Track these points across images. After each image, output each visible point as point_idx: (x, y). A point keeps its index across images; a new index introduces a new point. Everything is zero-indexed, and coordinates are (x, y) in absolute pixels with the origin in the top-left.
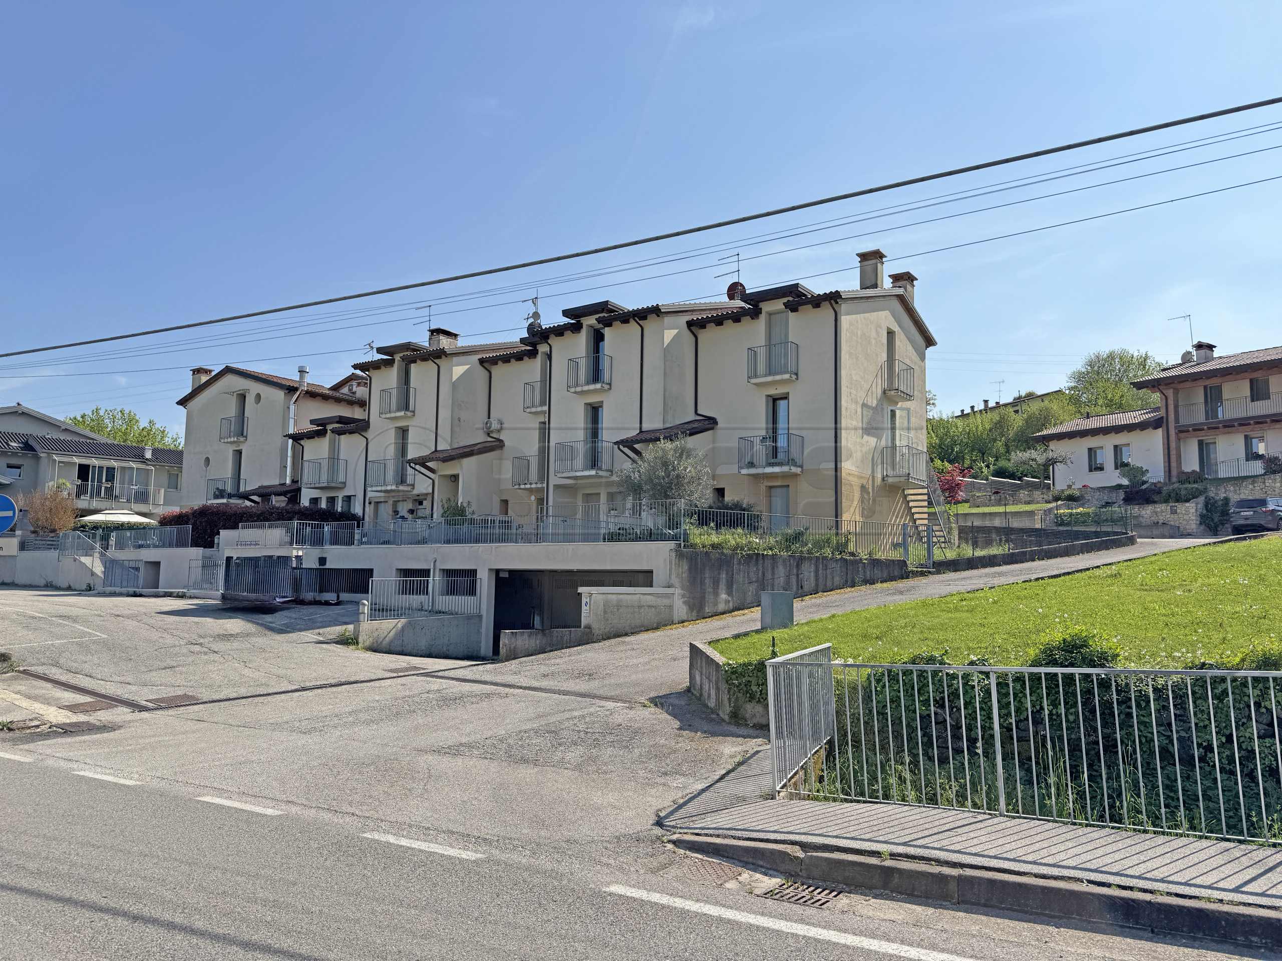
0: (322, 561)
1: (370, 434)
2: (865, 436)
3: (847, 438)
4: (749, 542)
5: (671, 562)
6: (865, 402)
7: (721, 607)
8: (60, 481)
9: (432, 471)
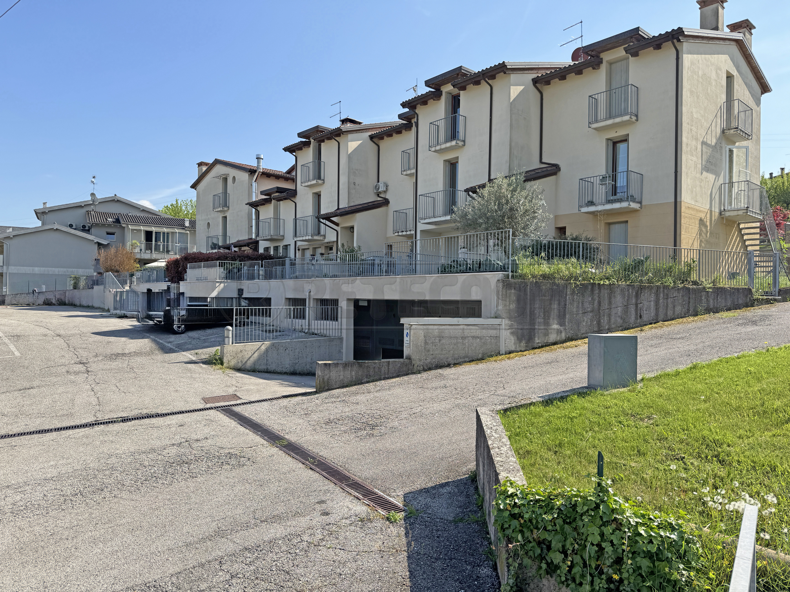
0: (241, 291)
1: (298, 199)
2: (704, 173)
3: (687, 173)
4: (585, 272)
5: (498, 292)
6: (705, 140)
7: (553, 337)
8: (134, 241)
9: (337, 224)
